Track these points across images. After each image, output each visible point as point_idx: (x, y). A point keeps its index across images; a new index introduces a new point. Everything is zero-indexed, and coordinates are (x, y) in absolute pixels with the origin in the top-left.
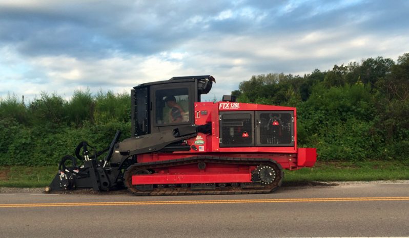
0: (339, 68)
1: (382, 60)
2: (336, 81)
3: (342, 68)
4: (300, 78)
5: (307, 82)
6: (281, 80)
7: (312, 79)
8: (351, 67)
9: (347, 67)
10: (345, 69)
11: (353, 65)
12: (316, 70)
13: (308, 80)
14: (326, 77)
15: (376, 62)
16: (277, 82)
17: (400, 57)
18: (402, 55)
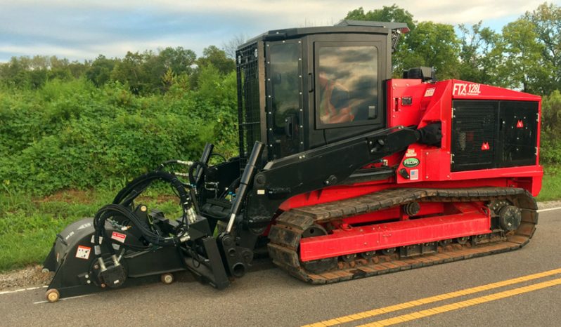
0: (133, 56)
1: (183, 51)
2: (130, 71)
3: (136, 56)
4: (79, 64)
5: (93, 70)
6: (54, 66)
7: (99, 67)
8: (147, 55)
9: (143, 56)
10: (140, 57)
11: (149, 54)
12: (101, 56)
13: (93, 68)
14: (116, 66)
15: (176, 53)
16: (49, 68)
17: (205, 49)
18: (207, 48)
